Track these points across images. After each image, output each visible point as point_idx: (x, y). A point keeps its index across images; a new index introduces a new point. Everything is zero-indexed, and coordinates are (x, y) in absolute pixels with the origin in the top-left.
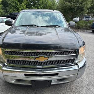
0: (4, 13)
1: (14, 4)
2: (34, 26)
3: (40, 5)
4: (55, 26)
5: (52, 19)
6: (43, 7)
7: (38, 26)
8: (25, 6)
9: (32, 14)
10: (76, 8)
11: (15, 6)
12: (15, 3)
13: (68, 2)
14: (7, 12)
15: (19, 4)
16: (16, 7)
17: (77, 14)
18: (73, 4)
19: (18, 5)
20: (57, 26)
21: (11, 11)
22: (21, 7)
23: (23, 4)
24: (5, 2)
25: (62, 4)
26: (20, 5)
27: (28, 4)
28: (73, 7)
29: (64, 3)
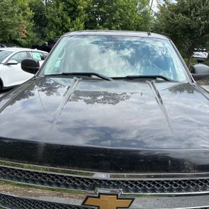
0: (37, 39)
1: (58, 20)
2: (94, 77)
3: (114, 21)
4: (154, 78)
5: (141, 53)
6: (121, 26)
7: (104, 79)
8: (82, 25)
9: (93, 43)
10: (203, 27)
11: (61, 25)
12: (62, 17)
13: (183, 13)
14: (43, 37)
15: (69, 20)
16: (64, 26)
17: (203, 43)
18: (195, 20)
19: (67, 23)
20: (159, 77)
21: (52, 35)
22: (73, 27)
23: (78, 20)
24: (41, 16)
25: (168, 18)
26: (71, 21)
27: (88, 19)
28: (195, 25)
29: (173, 17)
